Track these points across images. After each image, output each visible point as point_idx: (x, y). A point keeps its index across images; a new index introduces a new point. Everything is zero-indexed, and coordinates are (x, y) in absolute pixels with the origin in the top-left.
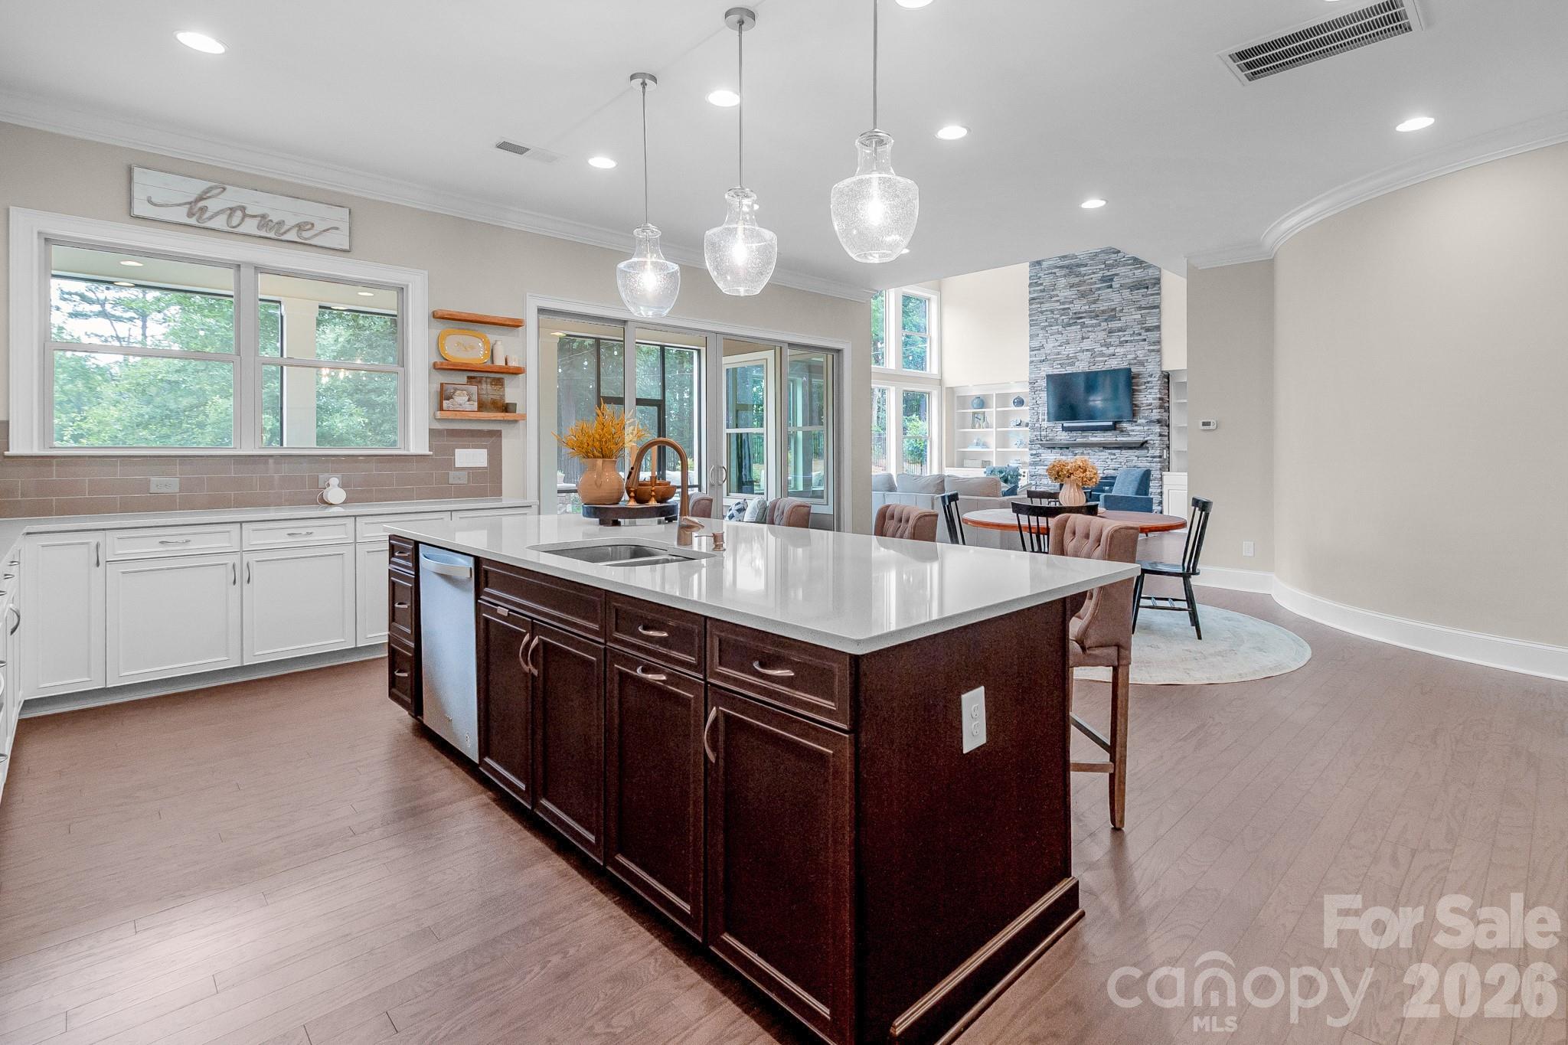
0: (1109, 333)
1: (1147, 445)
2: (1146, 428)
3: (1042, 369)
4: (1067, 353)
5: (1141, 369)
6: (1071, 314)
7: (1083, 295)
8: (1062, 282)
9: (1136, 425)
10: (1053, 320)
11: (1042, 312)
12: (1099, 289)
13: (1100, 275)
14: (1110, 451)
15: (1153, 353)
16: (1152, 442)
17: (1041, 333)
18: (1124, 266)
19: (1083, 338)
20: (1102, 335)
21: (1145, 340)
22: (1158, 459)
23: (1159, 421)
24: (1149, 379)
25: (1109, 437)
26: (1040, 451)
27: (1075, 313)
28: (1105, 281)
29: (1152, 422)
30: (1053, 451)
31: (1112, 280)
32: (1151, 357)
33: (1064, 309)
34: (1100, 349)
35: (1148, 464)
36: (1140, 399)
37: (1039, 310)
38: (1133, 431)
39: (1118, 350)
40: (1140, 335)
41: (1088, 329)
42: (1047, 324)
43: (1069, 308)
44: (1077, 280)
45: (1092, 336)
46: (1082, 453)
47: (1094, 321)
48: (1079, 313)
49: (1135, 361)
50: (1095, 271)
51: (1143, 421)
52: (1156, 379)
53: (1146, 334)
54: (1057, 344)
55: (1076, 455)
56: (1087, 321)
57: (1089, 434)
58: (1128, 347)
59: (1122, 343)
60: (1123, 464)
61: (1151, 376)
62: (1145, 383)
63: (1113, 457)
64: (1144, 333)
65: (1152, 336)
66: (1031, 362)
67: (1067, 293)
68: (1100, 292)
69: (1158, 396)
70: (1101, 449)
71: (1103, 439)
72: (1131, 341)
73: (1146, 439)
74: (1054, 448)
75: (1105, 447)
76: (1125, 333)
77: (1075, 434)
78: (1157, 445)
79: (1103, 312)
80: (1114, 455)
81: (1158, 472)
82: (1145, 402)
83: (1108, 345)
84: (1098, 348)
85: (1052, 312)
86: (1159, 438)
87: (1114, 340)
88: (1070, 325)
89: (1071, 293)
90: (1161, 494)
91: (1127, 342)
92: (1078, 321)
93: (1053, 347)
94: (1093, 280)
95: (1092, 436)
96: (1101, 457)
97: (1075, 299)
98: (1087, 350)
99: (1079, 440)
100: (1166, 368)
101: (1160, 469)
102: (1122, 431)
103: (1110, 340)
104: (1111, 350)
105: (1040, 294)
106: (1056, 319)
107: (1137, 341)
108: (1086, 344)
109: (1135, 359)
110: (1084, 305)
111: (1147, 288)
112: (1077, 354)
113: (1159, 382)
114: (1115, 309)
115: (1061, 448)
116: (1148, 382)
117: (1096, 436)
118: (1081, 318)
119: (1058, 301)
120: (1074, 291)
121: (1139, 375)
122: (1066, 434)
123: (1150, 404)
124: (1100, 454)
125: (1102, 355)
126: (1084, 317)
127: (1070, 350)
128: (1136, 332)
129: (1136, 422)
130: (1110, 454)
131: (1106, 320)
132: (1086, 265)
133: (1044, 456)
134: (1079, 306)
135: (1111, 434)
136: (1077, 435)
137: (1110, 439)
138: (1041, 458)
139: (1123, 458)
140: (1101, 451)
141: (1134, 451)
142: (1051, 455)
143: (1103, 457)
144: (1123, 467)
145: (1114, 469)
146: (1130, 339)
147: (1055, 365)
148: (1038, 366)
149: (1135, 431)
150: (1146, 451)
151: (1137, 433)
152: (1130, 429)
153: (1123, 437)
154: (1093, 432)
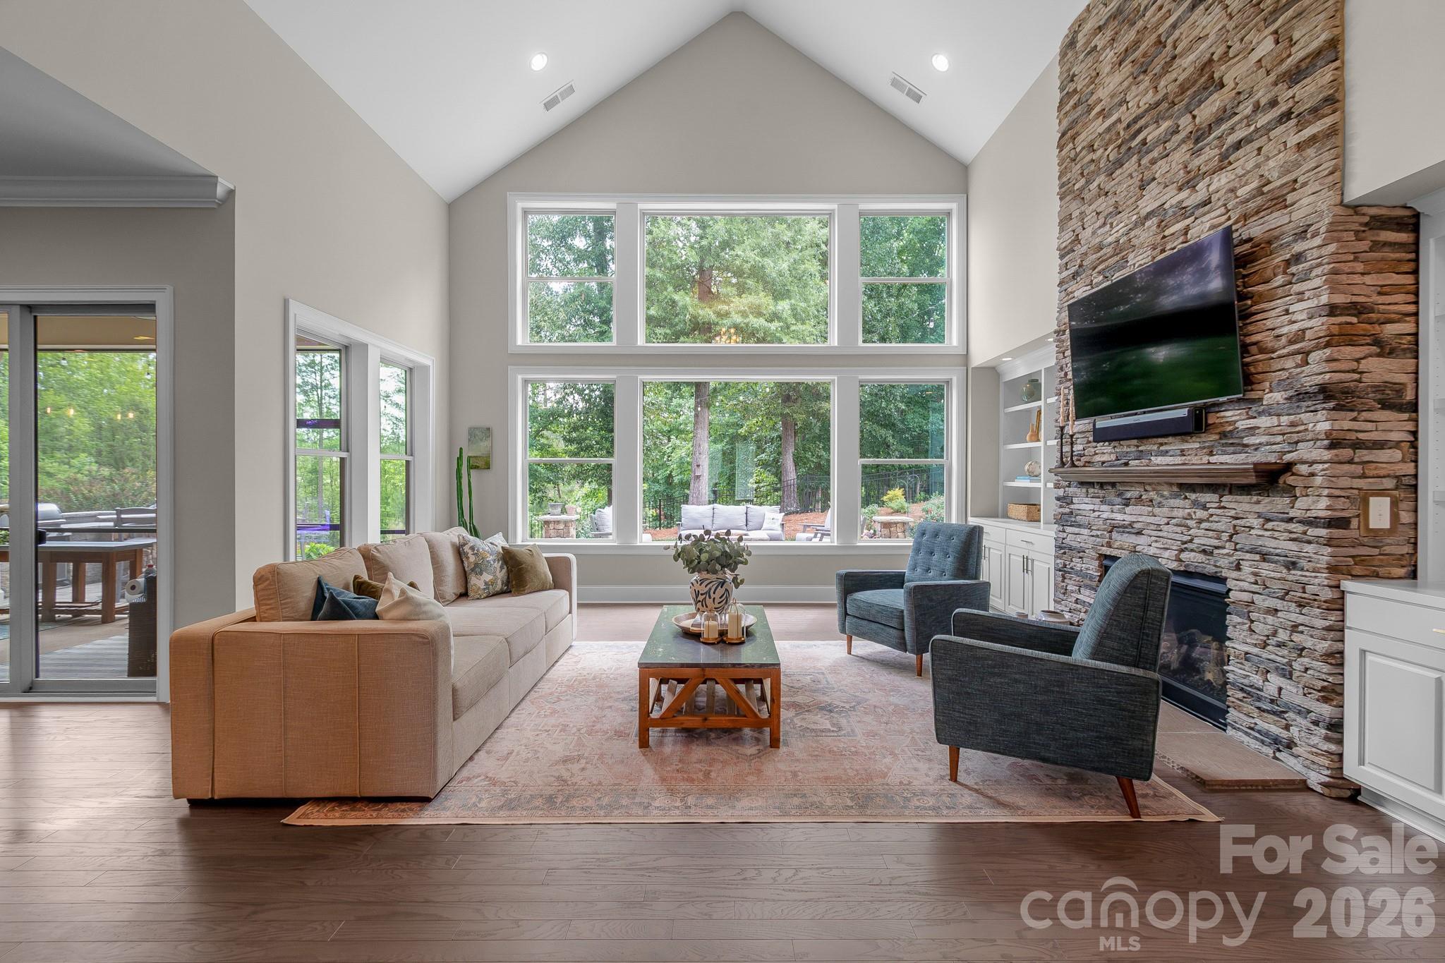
0: (1197, 141)
1: (1290, 480)
2: (1285, 420)
5: (1276, 219)
6: (1122, 133)
8: (1108, 59)
9: (1260, 414)
10: (1092, 167)
11: (1077, 157)
14: (1193, 496)
15: (1311, 152)
16: (1304, 469)
17: (1076, 209)
19: (1142, 188)
21: (1287, 115)
22: (1323, 532)
23: (1324, 392)
24: (1298, 247)
25: (1191, 457)
27: (1129, 126)
29: (1301, 396)
30: (1091, 490)
32: (1305, 168)
33: (1110, 128)
34: (1174, 201)
35: (1293, 546)
36: (1269, 324)
37: (1073, 153)
38: (1252, 430)
39: (1218, 182)
40: (1274, 103)
41: (1150, 156)
42: (1084, 181)
43: (1119, 121)
47: (1166, 125)
48: (1135, 120)
49: (1259, 201)
51: (1278, 397)
52: (1318, 241)
53: (1290, 93)
54: (1098, 223)
56: (1152, 134)
57: (1151, 446)
58: (1245, 160)
59: (1224, 161)
60: (1225, 536)
61: (1302, 234)
62: (1288, 263)
63: (1201, 514)
64: (1285, 94)
65: (1309, 91)
66: (1061, 282)
69: (1324, 299)
70: (1175, 489)
71: (1179, 460)
72: (1248, 140)
73: (1288, 458)
74: (1092, 484)
75: (1186, 486)
76: (1237, 118)
77: (1125, 449)
78: (1318, 480)
79: (1186, 85)
80: (1205, 508)
81: (1323, 578)
82: (1285, 330)
83: (1193, 180)
84: (1173, 198)
85: (1091, 146)
86: (1327, 455)
88: (1119, 163)
90: (1336, 658)
91: (1238, 145)
92: (1135, 144)
93: (1094, 233)
95: (1158, 454)
96: (1175, 513)
97: (1129, 88)
98: (1151, 214)
99: (1133, 465)
100: (1366, 185)
101: (1333, 569)
102: (1224, 435)
103: (1199, 162)
104: (1202, 189)
105: (1076, 115)
106: (1098, 162)
107: (1268, 129)
108: (1149, 199)
109: (1259, 191)
110: (1147, 91)
112: (1132, 234)
113: (1332, 248)
115: (1102, 485)
116: (1298, 258)
117: (1165, 453)
118: (1139, 131)
119: (1101, 114)
121: (1269, 243)
122: (1109, 449)
123: (1300, 336)
124: (1173, 502)
125: (1182, 212)
126: (1146, 127)
127: (1118, 230)
128: (1263, 102)
129: (1261, 399)
130: (1195, 504)
131: (1190, 108)
135: (1197, 445)
136: (1129, 450)
137: (1195, 460)
138: (1072, 506)
139: (1225, 520)
140: (1176, 496)
141: (1255, 498)
142: (1086, 500)
143: (1180, 513)
144: (1224, 548)
145: (1204, 552)
146: (1246, 133)
147: (1095, 278)
148: (1070, 290)
149: (1257, 431)
150: (1288, 500)
151: (1264, 439)
152: (1242, 425)
153: (1225, 453)
154: (1160, 440)
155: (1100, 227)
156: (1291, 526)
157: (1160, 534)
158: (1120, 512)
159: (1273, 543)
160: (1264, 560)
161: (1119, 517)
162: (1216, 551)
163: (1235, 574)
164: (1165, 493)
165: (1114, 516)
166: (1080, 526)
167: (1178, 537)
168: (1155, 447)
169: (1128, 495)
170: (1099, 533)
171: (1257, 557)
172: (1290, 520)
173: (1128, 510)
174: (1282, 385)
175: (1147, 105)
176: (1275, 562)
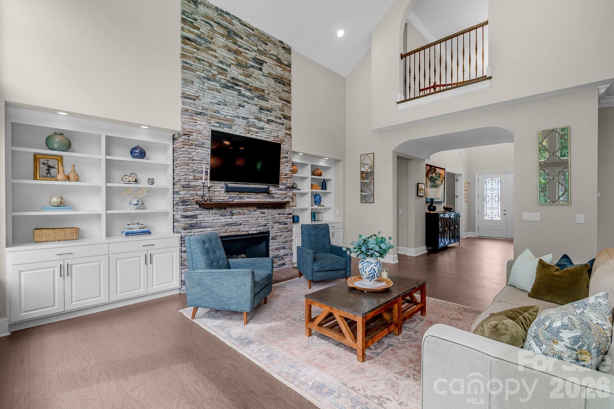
0: (260, 109)
2: (285, 192)
3: (198, 122)
4: (225, 114)
6: (228, 77)
7: (239, 65)
8: (221, 41)
9: (279, 190)
10: (210, 74)
11: (199, 60)
12: (253, 67)
13: (254, 54)
14: (261, 210)
15: (288, 136)
17: (197, 84)
18: (271, 58)
19: (240, 106)
20: (255, 109)
21: (283, 124)
22: (291, 216)
23: (292, 187)
24: (286, 155)
25: (260, 198)
26: (197, 212)
27: (233, 78)
28: (258, 63)
29: (288, 187)
30: (212, 211)
31: (262, 64)
33: (222, 69)
35: (285, 220)
36: (281, 169)
37: (195, 55)
38: (275, 193)
39: (266, 126)
40: (280, 119)
42: (204, 75)
43: (226, 70)
44: (235, 47)
45: (247, 106)
46: (239, 214)
47: (248, 94)
48: (237, 80)
49: (277, 139)
50: (249, 48)
51: (283, 187)
52: (290, 156)
54: (214, 101)
55: (233, 214)
56: (243, 91)
57: (245, 195)
59: (269, 121)
60: (270, 220)
61: (287, 153)
62: (284, 157)
63: (263, 215)
64: (283, 119)
66: (185, 111)
67: (225, 54)
68: (253, 70)
70: (255, 209)
71: (257, 200)
72: (275, 122)
74: (212, 208)
75: (258, 206)
77: (233, 195)
79: (257, 89)
80: (264, 213)
81: (291, 225)
82: (284, 172)
83: (260, 120)
85: (210, 65)
87: (263, 116)
88: (227, 87)
89: (228, 56)
91: (272, 121)
92: (235, 87)
93: (210, 103)
94: (248, 56)
95: (248, 198)
96: (255, 216)
97: (233, 64)
98: (243, 118)
99: (236, 201)
100: (294, 149)
102: (269, 194)
103: (261, 115)
104: (261, 124)
105: (198, 39)
106: (214, 75)
107: (280, 124)
108: (242, 112)
109: (278, 137)
110: (241, 74)
111: (284, 85)
114: (263, 91)
115: (220, 208)
116: (286, 157)
117: (250, 198)
118: (237, 85)
119: (216, 57)
120: (232, 56)
122: (229, 194)
123: (287, 174)
124: (254, 213)
125: (255, 126)
126: (241, 86)
127: (227, 112)
129: (278, 187)
130: (262, 213)
131: (258, 97)
132: (242, 38)
133: (200, 218)
134: (235, 72)
135: (262, 196)
136: (234, 196)
137: (261, 200)
138: (199, 219)
139: (270, 216)
140: (255, 211)
141: (277, 210)
142: (209, 216)
143: (257, 216)
144: (269, 223)
145: (265, 226)
146: (275, 120)
147: (213, 123)
148: (195, 118)
149: (277, 194)
150: (285, 210)
151: (280, 196)
152: (273, 192)
153: (270, 199)
154: (248, 193)
155: (217, 104)
156: (286, 215)
157: (249, 223)
158: (229, 218)
159: (282, 220)
160: (280, 224)
161: (230, 220)
162: (268, 225)
163: (273, 229)
164: (251, 210)
165: (227, 220)
166: (204, 227)
167: (256, 223)
168: (247, 196)
169: (235, 212)
170: (219, 228)
171: (279, 224)
172: (285, 214)
173: (233, 217)
174: (283, 184)
175: (241, 80)
176: (282, 224)
